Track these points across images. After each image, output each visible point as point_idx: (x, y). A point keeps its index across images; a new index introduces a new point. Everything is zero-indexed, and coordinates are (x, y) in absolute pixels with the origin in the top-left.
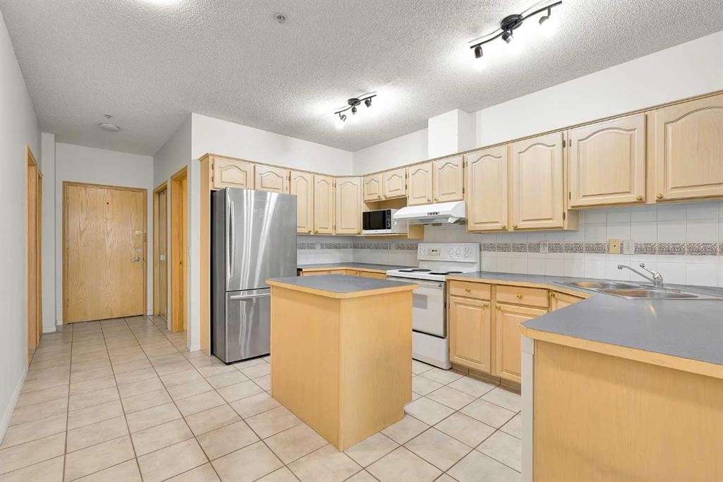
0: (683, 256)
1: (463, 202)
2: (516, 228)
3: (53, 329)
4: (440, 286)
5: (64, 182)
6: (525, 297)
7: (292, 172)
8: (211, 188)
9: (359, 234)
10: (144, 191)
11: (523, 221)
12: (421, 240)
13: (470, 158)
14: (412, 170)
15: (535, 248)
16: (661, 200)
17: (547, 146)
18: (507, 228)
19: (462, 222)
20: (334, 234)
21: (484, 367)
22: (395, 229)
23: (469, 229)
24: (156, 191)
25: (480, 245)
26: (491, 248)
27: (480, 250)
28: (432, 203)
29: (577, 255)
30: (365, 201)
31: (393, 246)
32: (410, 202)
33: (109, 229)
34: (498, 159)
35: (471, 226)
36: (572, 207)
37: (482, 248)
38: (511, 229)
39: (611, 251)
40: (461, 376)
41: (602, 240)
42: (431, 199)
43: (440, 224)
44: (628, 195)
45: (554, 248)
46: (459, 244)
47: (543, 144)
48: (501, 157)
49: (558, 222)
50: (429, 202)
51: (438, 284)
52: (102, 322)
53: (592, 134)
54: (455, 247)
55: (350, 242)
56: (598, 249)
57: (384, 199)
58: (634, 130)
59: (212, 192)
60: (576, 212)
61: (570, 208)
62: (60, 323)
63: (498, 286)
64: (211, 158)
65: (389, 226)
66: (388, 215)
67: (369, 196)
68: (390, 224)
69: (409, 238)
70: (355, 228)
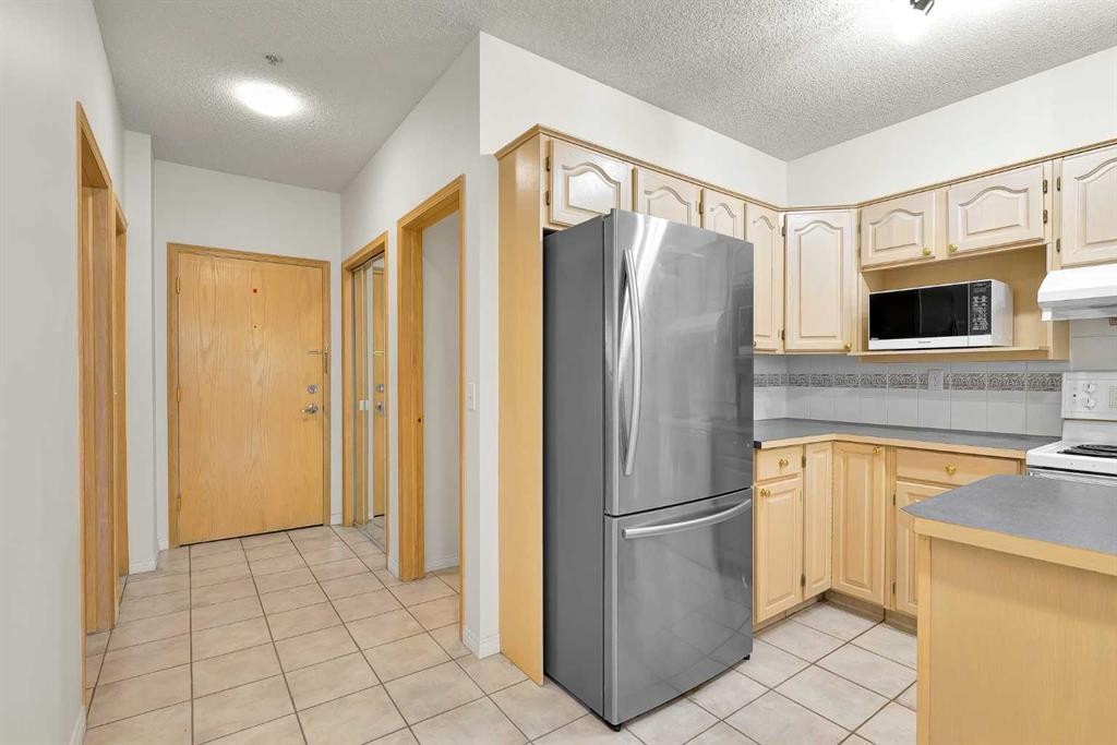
3: (151, 565)
5: (170, 245)
7: (708, 193)
8: (543, 224)
10: (323, 265)
20: (780, 352)
24: (345, 266)
30: (865, 268)
33: (257, 345)
52: (248, 543)
55: (780, 370)
59: (547, 233)
62: (164, 544)
64: (544, 139)
65: (983, 328)
66: (976, 298)
67: (880, 254)
68: (989, 320)
69: (1051, 357)
70: (839, 335)
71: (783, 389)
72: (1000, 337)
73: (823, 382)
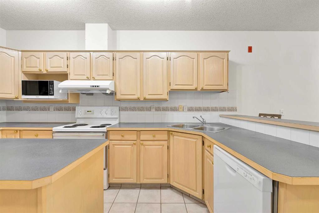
0: (209, 112)
1: (113, 81)
2: (145, 99)
4: (103, 135)
6: (156, 136)
9: (17, 98)
11: (149, 95)
12: (78, 104)
13: (118, 55)
14: (72, 55)
15: (149, 109)
16: (202, 89)
17: (160, 57)
18: (140, 98)
19: (113, 94)
21: (133, 181)
22: (57, 96)
23: (117, 98)
25: (120, 108)
26: (126, 109)
27: (120, 111)
28: (90, 80)
29: (167, 112)
30: (23, 72)
31: (52, 108)
32: (70, 77)
34: (134, 59)
35: (119, 96)
36: (171, 89)
37: (121, 109)
38: (142, 99)
39: (179, 110)
40: (118, 190)
41: (176, 105)
42: (89, 77)
43: (92, 94)
44: (191, 86)
45: (158, 109)
46: (107, 107)
47: (158, 56)
48: (136, 58)
49: (165, 96)
50: (88, 79)
51: (101, 134)
53: (179, 57)
54: (104, 109)
55: (4, 105)
56: (175, 109)
57: (45, 72)
58: (194, 59)
60: (172, 92)
61: (170, 90)
63: (141, 131)
65: (52, 94)
66: (50, 85)
67: (28, 68)
68: (53, 92)
69: (69, 103)
70: (13, 93)
71: (5, 112)
72: (59, 97)
73: (19, 109)
